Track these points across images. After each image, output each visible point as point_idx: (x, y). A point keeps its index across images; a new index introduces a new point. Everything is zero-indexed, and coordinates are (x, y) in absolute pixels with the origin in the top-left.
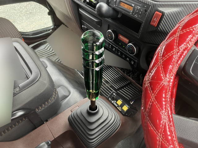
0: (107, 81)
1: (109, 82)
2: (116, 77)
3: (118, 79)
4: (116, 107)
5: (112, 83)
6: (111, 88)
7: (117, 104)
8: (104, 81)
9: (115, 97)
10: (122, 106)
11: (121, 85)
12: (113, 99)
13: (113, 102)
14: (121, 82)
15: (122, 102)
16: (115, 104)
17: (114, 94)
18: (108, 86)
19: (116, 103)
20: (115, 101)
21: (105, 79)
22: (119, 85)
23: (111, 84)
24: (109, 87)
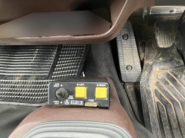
0: (25, 76)
1: (29, 76)
2: (33, 62)
3: (38, 62)
4: (83, 107)
5: (34, 73)
6: (39, 81)
7: (79, 99)
8: (21, 79)
9: (63, 90)
10: (91, 94)
11: (49, 65)
12: (63, 97)
13: (67, 103)
14: (44, 62)
15: (85, 86)
16: (76, 103)
17: (57, 85)
18: (32, 81)
19: (75, 99)
20: (71, 97)
21: (20, 76)
22: (45, 67)
23: (33, 76)
24: (34, 81)
